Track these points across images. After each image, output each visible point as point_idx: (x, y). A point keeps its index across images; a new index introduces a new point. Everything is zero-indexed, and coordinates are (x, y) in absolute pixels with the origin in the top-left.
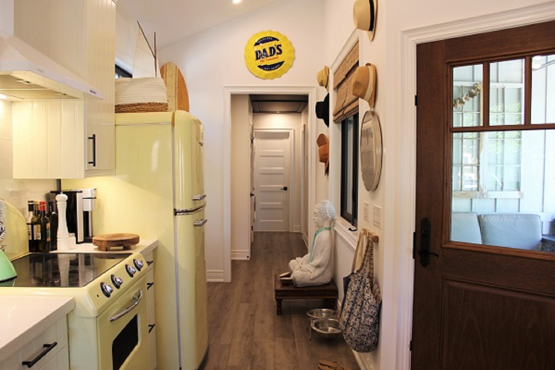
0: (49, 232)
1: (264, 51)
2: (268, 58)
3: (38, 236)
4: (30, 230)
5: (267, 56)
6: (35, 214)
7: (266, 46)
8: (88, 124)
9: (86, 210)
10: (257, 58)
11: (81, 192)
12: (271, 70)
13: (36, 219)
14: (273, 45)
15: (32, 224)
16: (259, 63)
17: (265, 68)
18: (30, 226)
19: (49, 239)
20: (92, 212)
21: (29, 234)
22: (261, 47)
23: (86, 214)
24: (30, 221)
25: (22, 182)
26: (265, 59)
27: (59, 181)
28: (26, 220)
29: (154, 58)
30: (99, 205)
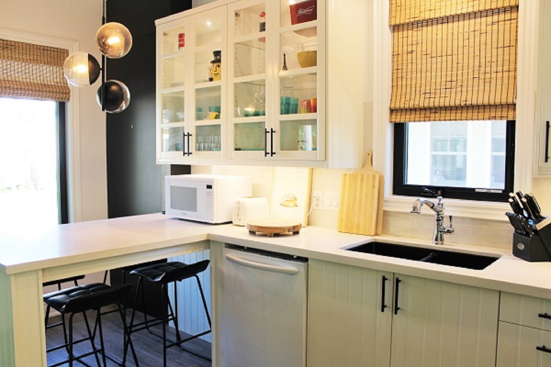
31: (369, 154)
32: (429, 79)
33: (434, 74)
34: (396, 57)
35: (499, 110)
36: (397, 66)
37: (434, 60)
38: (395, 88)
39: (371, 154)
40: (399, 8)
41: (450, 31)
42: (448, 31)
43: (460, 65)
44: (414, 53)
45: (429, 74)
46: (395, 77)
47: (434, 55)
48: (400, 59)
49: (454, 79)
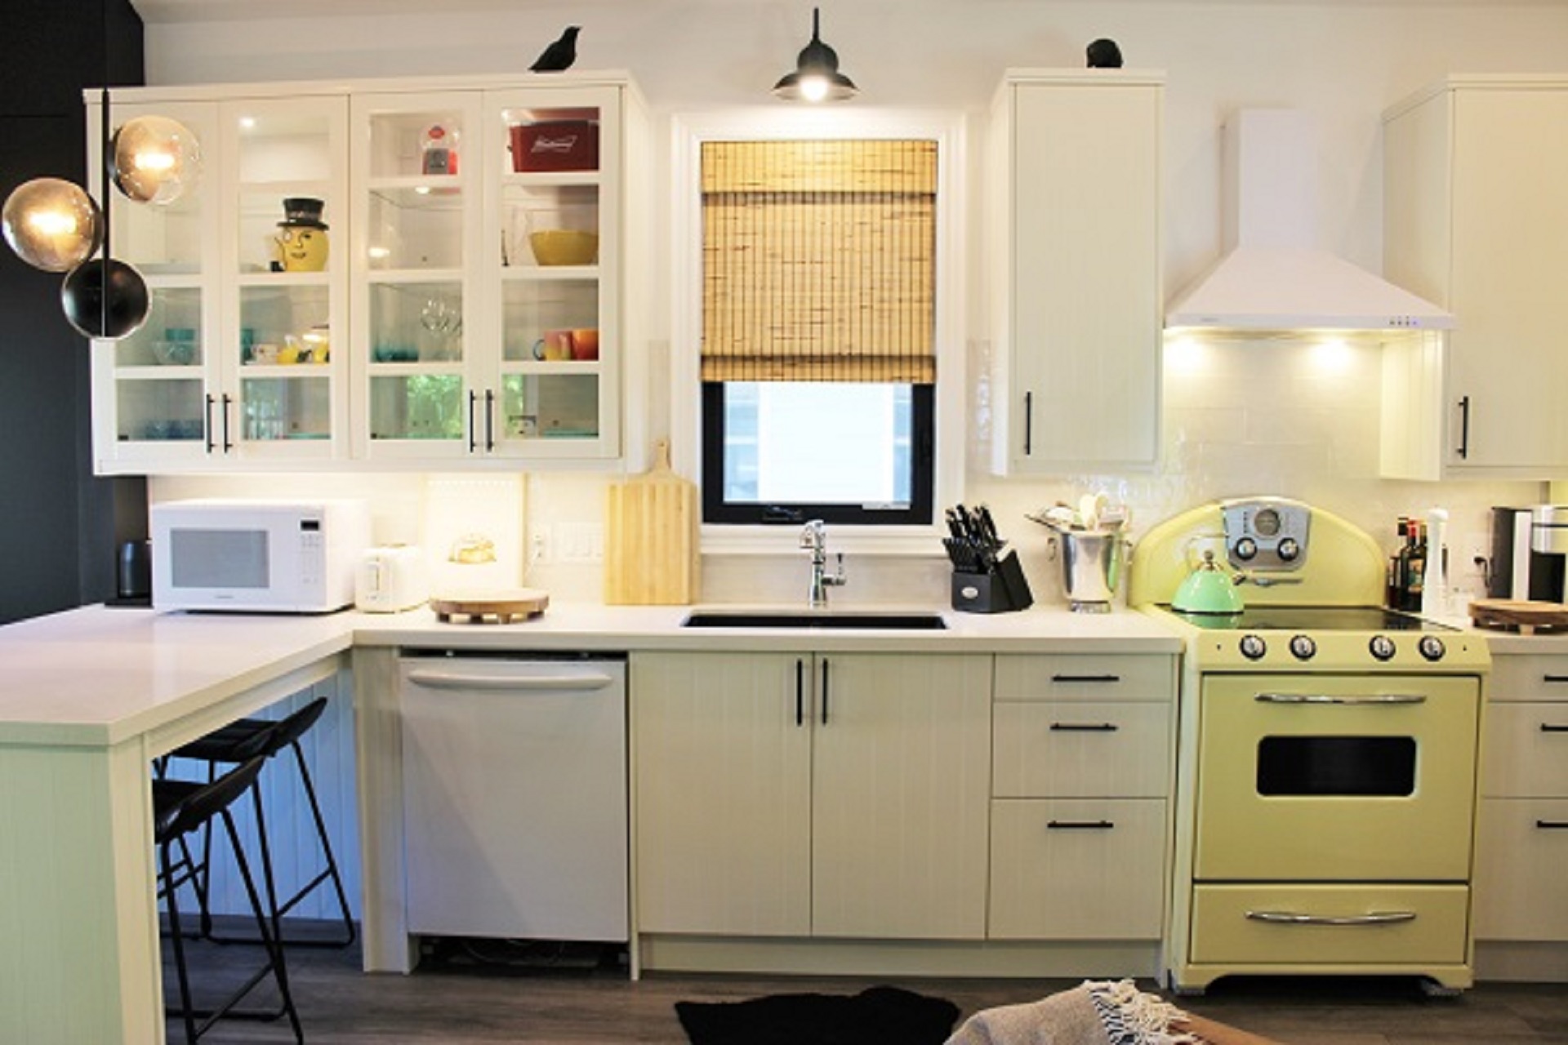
9: (1538, 549)
11: (1529, 511)
31: (662, 445)
32: (778, 302)
33: (788, 294)
34: (710, 254)
35: (906, 365)
36: (715, 272)
37: (788, 267)
38: (709, 314)
39: (666, 444)
40: (720, 161)
41: (819, 219)
42: (814, 218)
43: (837, 282)
44: (749, 252)
45: (778, 293)
46: (709, 293)
47: (788, 258)
48: (720, 259)
49: (827, 305)
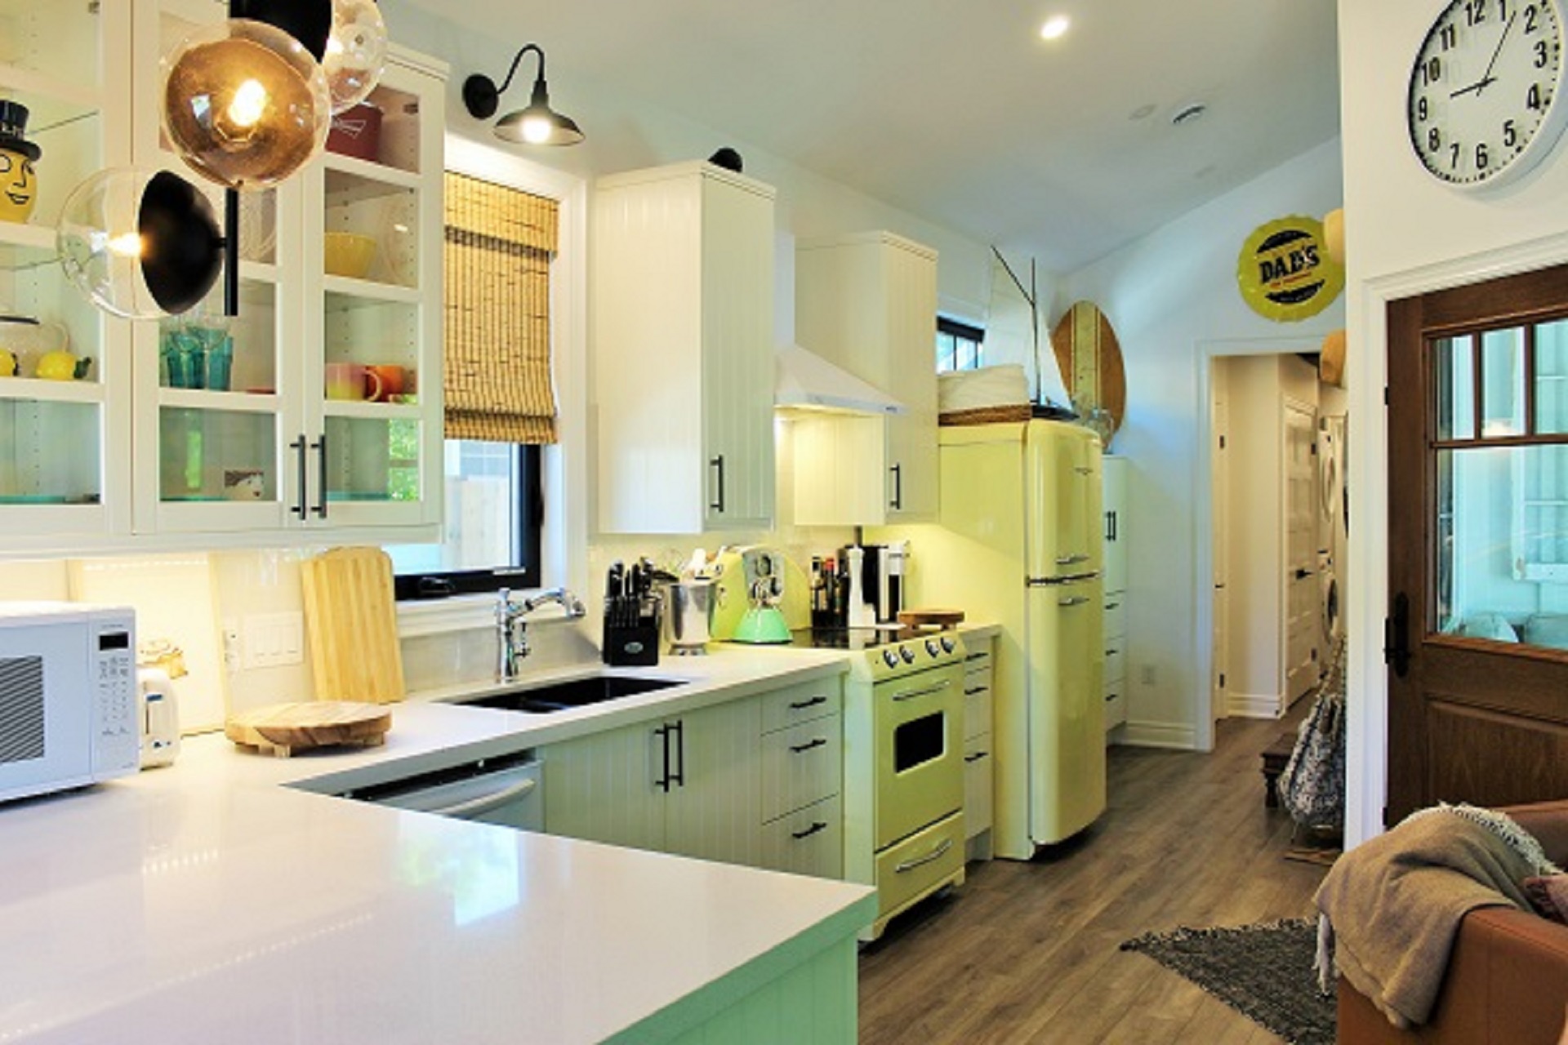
0: (838, 601)
1: (1280, 261)
2: (1290, 276)
3: (823, 605)
4: (814, 597)
5: (1285, 272)
6: (822, 575)
7: (1284, 251)
8: (890, 447)
9: (894, 573)
10: (1265, 279)
11: (886, 547)
12: (1295, 301)
13: (822, 583)
14: (1297, 248)
15: (818, 589)
16: (1268, 288)
17: (1282, 299)
18: (814, 592)
19: (837, 610)
20: (903, 577)
21: (811, 602)
22: (1269, 256)
23: (894, 581)
24: (814, 584)
25: (806, 530)
26: (1282, 278)
27: (859, 530)
28: (810, 581)
29: (1031, 307)
30: (915, 568)
